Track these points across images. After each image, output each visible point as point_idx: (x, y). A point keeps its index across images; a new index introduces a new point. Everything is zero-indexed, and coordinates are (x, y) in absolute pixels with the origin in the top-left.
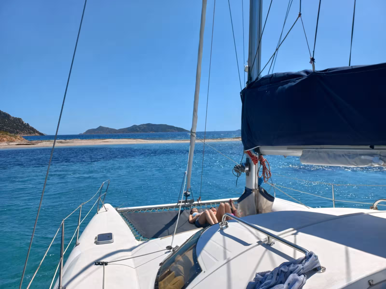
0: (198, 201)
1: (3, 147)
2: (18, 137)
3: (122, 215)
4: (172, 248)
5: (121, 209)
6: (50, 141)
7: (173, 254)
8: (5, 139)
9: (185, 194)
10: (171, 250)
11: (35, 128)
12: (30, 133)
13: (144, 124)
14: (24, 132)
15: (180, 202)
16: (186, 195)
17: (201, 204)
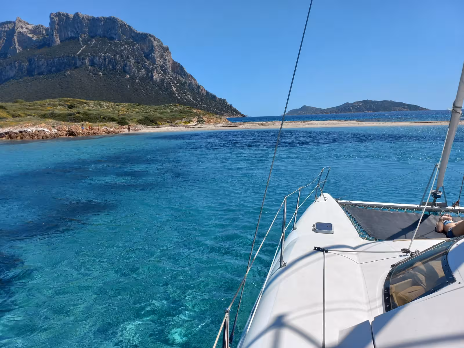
0: (454, 206)
1: (210, 128)
2: (223, 119)
3: (343, 208)
4: (410, 252)
5: (342, 201)
6: (252, 123)
7: (409, 258)
8: (212, 120)
9: (432, 194)
10: (409, 254)
11: (237, 109)
12: (233, 115)
13: (360, 101)
14: (227, 114)
15: (424, 204)
16: (435, 196)
17: (459, 210)
